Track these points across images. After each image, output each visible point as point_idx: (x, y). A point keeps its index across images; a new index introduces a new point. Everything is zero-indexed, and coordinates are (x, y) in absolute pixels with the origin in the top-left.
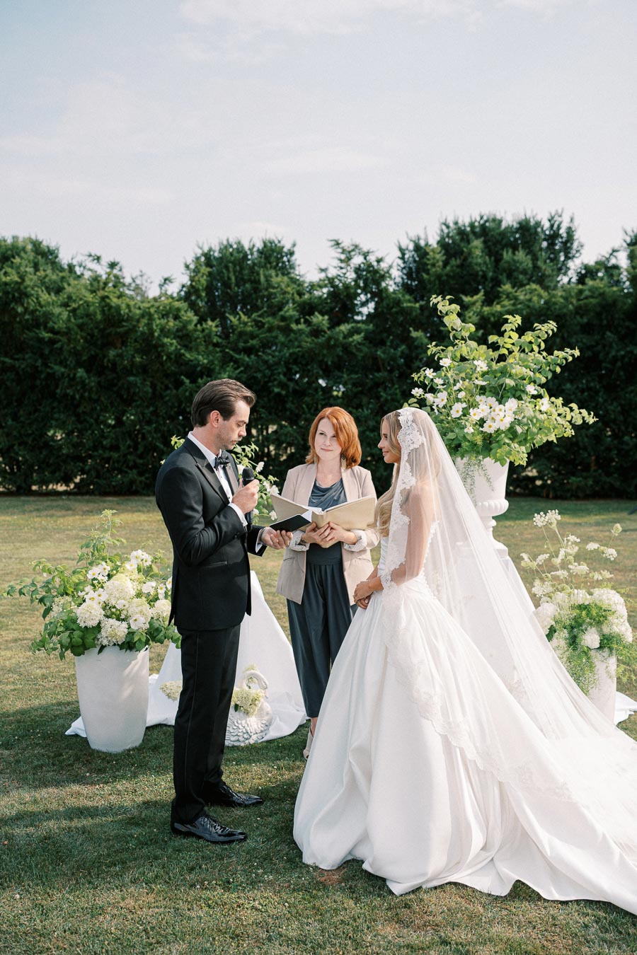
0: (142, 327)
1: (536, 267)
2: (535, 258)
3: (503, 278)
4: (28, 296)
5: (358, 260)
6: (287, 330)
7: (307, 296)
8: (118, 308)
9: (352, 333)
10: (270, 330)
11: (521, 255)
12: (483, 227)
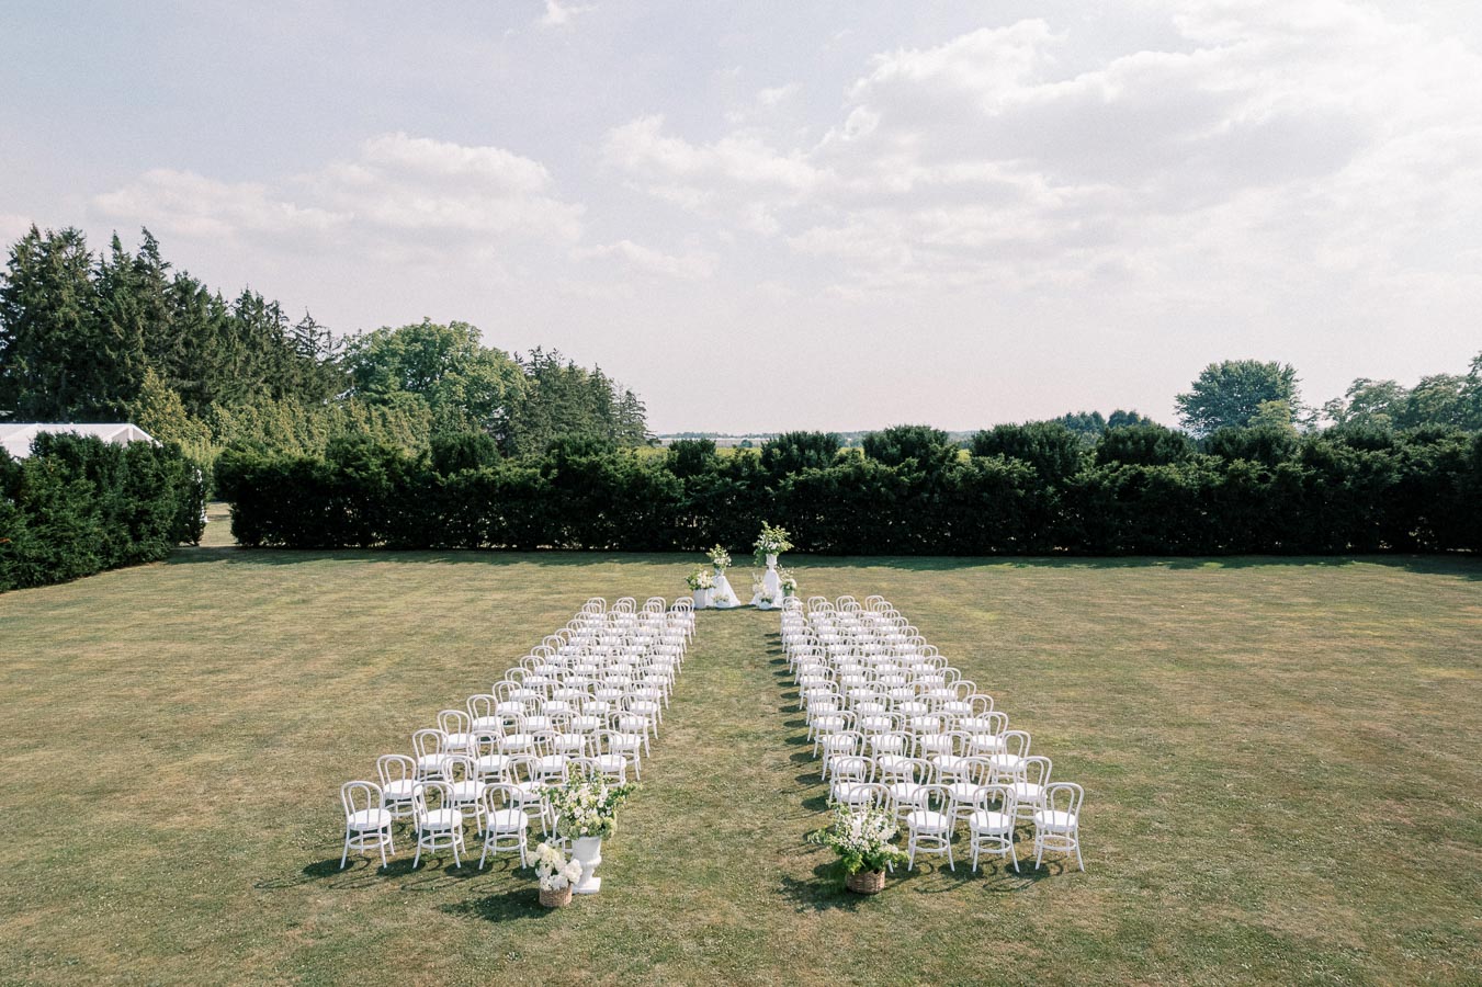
0: (653, 482)
1: (819, 458)
2: (819, 454)
3: (805, 462)
4: (601, 466)
5: (743, 454)
6: (712, 482)
7: (721, 466)
8: (644, 475)
9: (741, 485)
10: (706, 481)
11: (812, 452)
12: (799, 435)
